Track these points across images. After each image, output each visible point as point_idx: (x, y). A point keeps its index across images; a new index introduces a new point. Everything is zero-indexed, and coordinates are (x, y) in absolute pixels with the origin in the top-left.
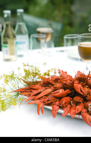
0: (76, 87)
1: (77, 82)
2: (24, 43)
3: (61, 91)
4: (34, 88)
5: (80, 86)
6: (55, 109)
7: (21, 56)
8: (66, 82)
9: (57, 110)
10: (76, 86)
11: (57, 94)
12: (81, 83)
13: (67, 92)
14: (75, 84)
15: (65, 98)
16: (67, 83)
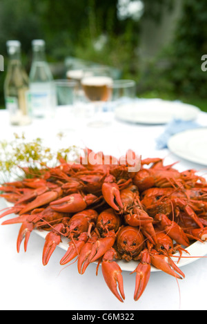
0: (106, 192)
1: (110, 178)
2: (45, 95)
3: (72, 199)
4: (30, 184)
5: (114, 189)
6: (50, 244)
7: (40, 117)
8: (87, 178)
9: (54, 245)
10: (106, 188)
11: (64, 206)
12: (120, 181)
13: (88, 201)
14: (105, 184)
15: (80, 214)
16: (89, 181)
